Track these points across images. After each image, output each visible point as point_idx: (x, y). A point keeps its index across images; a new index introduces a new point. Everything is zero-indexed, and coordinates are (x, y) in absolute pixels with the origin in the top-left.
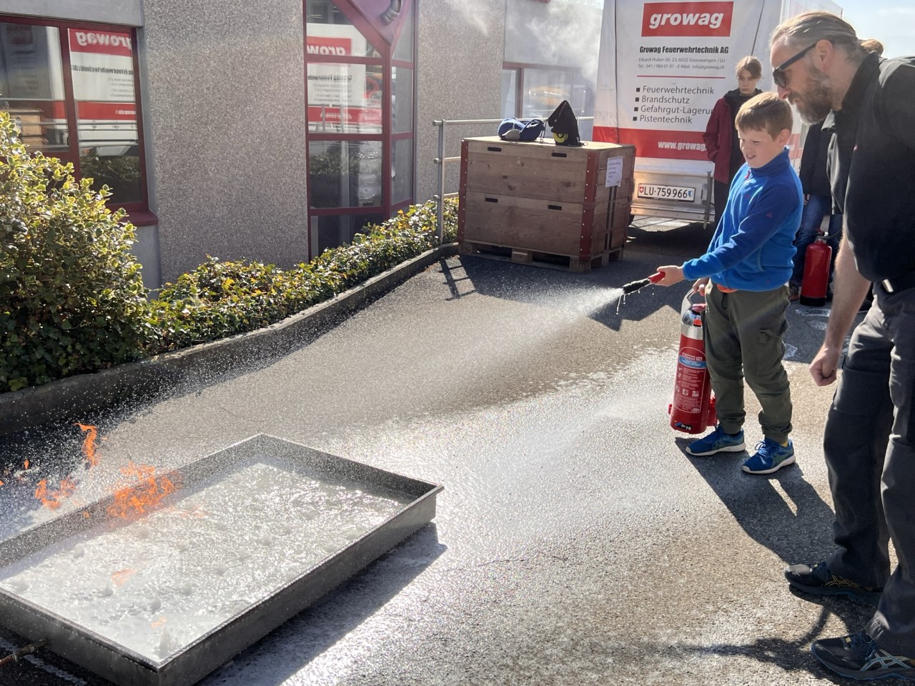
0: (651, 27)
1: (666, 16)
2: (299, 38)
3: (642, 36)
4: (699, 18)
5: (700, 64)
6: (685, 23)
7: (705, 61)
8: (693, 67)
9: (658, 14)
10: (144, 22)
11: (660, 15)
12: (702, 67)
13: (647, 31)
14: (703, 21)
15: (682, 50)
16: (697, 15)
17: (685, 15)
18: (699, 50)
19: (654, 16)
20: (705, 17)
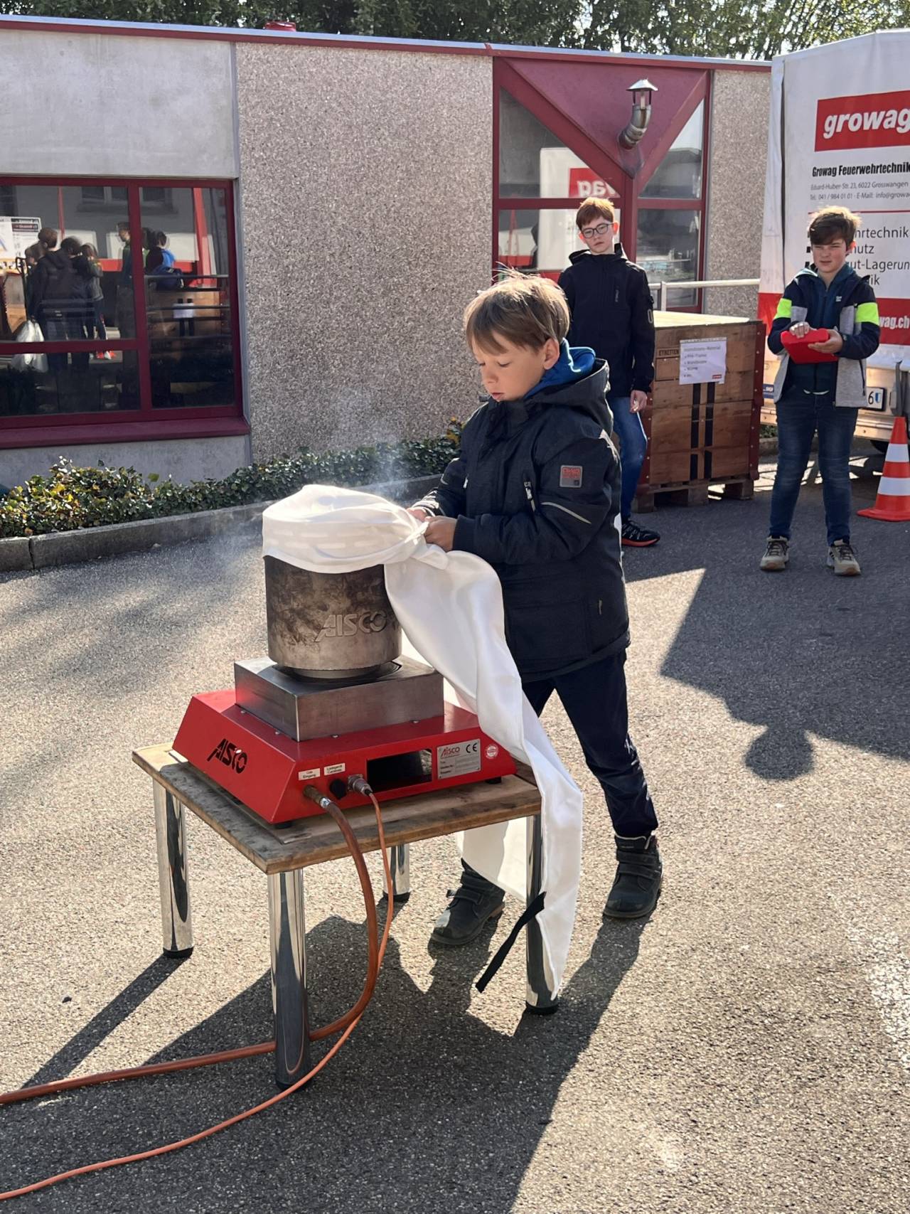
0: (826, 136)
1: (843, 118)
2: (484, 177)
3: (817, 150)
4: (885, 118)
5: (886, 190)
6: (866, 127)
7: (892, 185)
8: (878, 196)
9: (833, 115)
10: (240, 173)
11: (836, 117)
12: (886, 196)
13: (821, 145)
14: (889, 123)
15: (862, 170)
16: (882, 113)
17: (866, 114)
18: (884, 169)
19: (830, 118)
20: (891, 116)
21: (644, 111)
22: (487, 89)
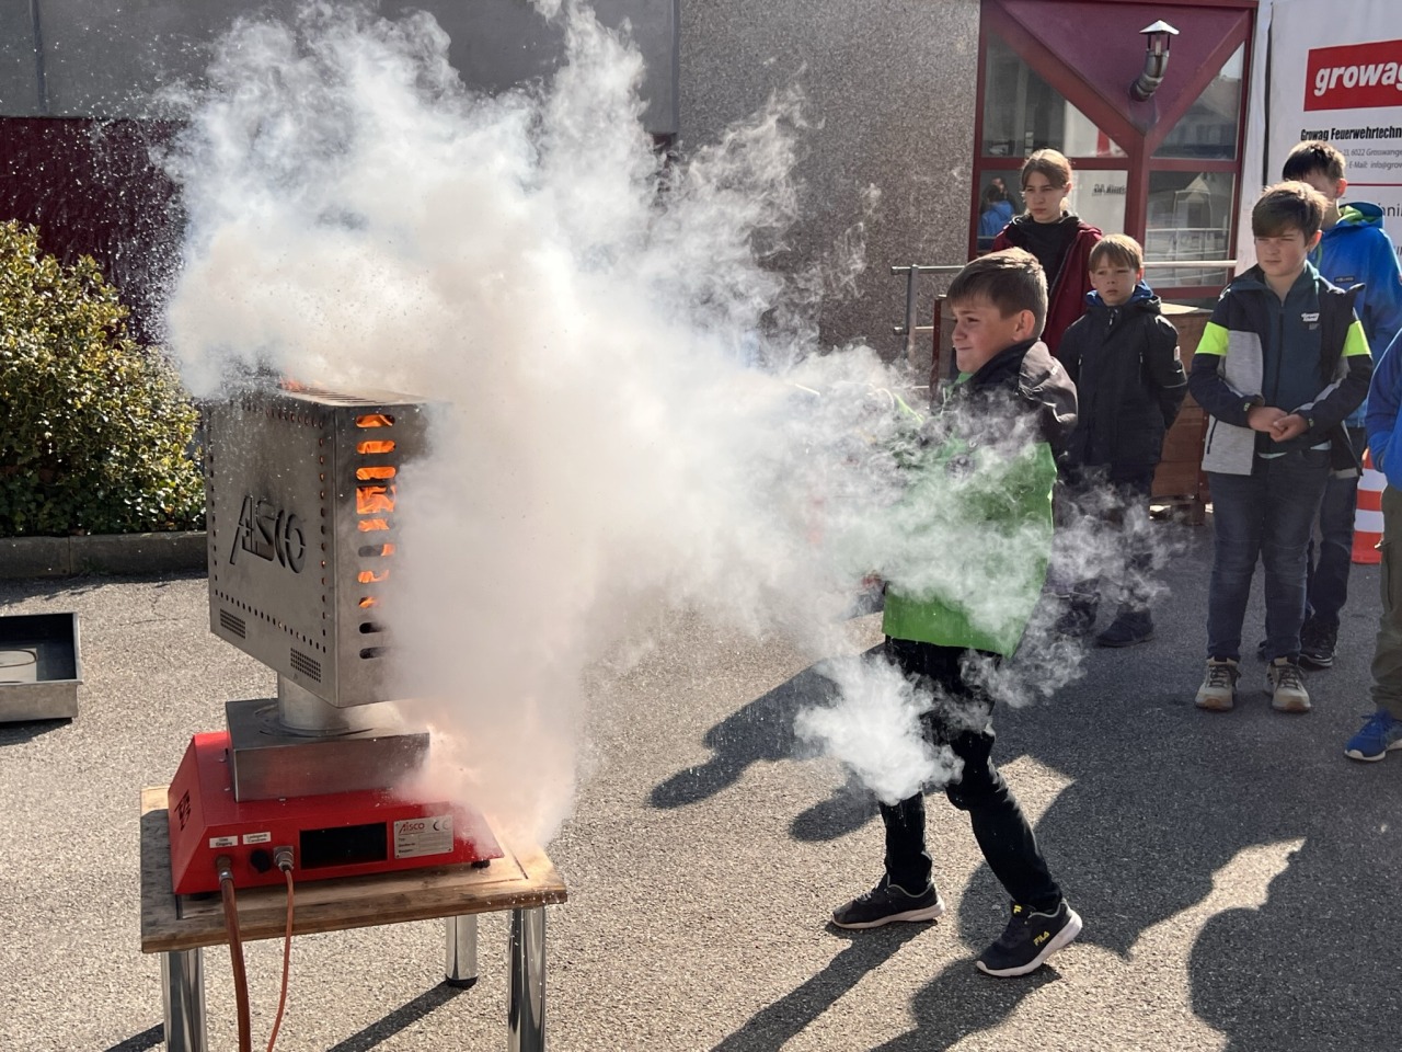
0: (1317, 93)
1: (1337, 72)
2: (964, 133)
3: (1306, 109)
4: (1384, 72)
5: (1382, 159)
6: (1362, 83)
7: (1389, 153)
8: (1372, 166)
9: (1325, 68)
10: (677, 123)
11: (1329, 70)
12: (1383, 166)
13: (1312, 103)
14: (1389, 78)
15: (1357, 134)
16: (1381, 66)
17: (1363, 67)
18: (1381, 133)
19: (1322, 72)
20: (1391, 69)
21: (1159, 58)
22: (972, 33)
